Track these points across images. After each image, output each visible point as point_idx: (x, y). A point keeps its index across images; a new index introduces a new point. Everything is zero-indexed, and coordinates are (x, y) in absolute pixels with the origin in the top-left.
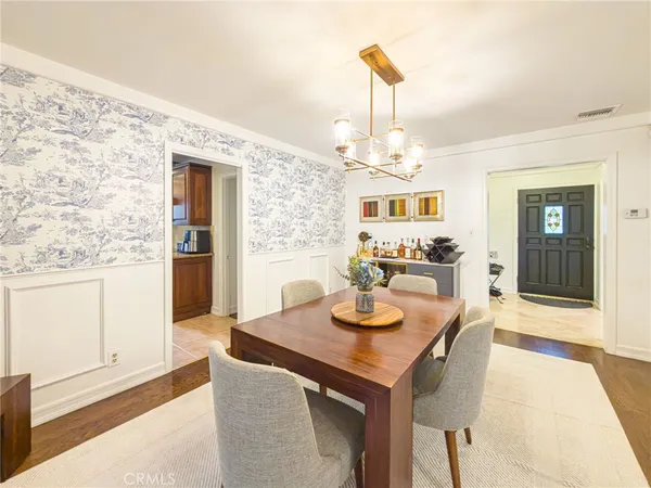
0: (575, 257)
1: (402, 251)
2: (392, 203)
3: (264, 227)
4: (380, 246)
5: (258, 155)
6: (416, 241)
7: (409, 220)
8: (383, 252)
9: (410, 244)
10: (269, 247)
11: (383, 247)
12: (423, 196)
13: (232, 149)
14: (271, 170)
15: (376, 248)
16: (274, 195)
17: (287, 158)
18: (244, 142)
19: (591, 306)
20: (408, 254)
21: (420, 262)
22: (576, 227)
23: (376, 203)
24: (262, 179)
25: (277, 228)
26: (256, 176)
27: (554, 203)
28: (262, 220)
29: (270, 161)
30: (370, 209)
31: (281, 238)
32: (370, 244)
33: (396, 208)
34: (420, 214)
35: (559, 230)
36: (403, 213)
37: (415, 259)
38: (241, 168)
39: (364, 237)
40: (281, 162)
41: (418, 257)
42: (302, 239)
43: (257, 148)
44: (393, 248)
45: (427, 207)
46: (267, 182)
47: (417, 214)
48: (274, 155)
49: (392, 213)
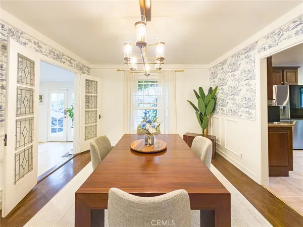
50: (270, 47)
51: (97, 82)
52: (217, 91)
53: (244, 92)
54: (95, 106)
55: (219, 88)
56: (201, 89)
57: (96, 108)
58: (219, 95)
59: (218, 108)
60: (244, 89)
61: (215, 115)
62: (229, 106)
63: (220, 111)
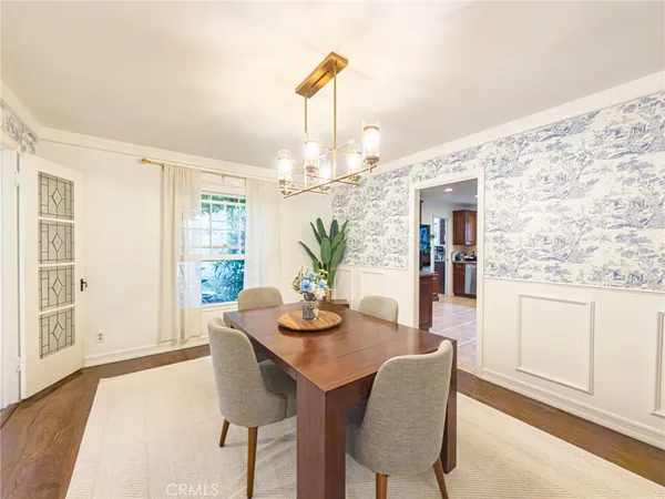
50: (428, 177)
51: (71, 184)
52: (347, 228)
53: (392, 231)
54: (68, 256)
55: (351, 222)
56: (319, 221)
57: (72, 259)
58: (352, 234)
59: (349, 255)
60: (392, 227)
61: (342, 267)
62: (368, 251)
63: (353, 260)
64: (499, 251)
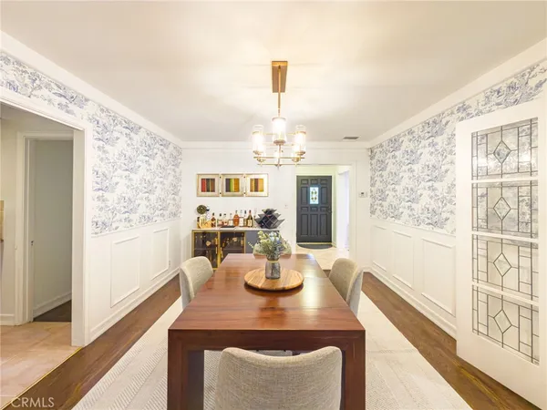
0: (324, 218)
1: (236, 220)
2: (228, 181)
3: (109, 204)
4: (217, 217)
5: (104, 119)
6: (248, 212)
7: (242, 196)
8: (220, 223)
9: (243, 215)
10: (114, 226)
11: (220, 218)
12: (253, 177)
13: (71, 107)
14: (118, 139)
15: (213, 219)
16: (120, 167)
17: (132, 128)
18: (87, 100)
19: (331, 246)
20: (241, 223)
21: (251, 229)
22: (324, 200)
23: (213, 180)
24: (107, 147)
25: (123, 204)
26: (101, 143)
27: (314, 185)
28: (107, 195)
29: (116, 128)
30: (207, 185)
31: (126, 215)
32: (209, 216)
33: (231, 186)
34: (251, 191)
35: (317, 202)
36: (237, 189)
37: (247, 226)
38: (82, 132)
39: (202, 210)
40: (128, 131)
41: (250, 224)
42: (147, 215)
43: (102, 110)
44: (228, 218)
45: (256, 186)
46: (113, 151)
47: (249, 191)
48: (121, 123)
49: (228, 190)
64: (101, 209)
